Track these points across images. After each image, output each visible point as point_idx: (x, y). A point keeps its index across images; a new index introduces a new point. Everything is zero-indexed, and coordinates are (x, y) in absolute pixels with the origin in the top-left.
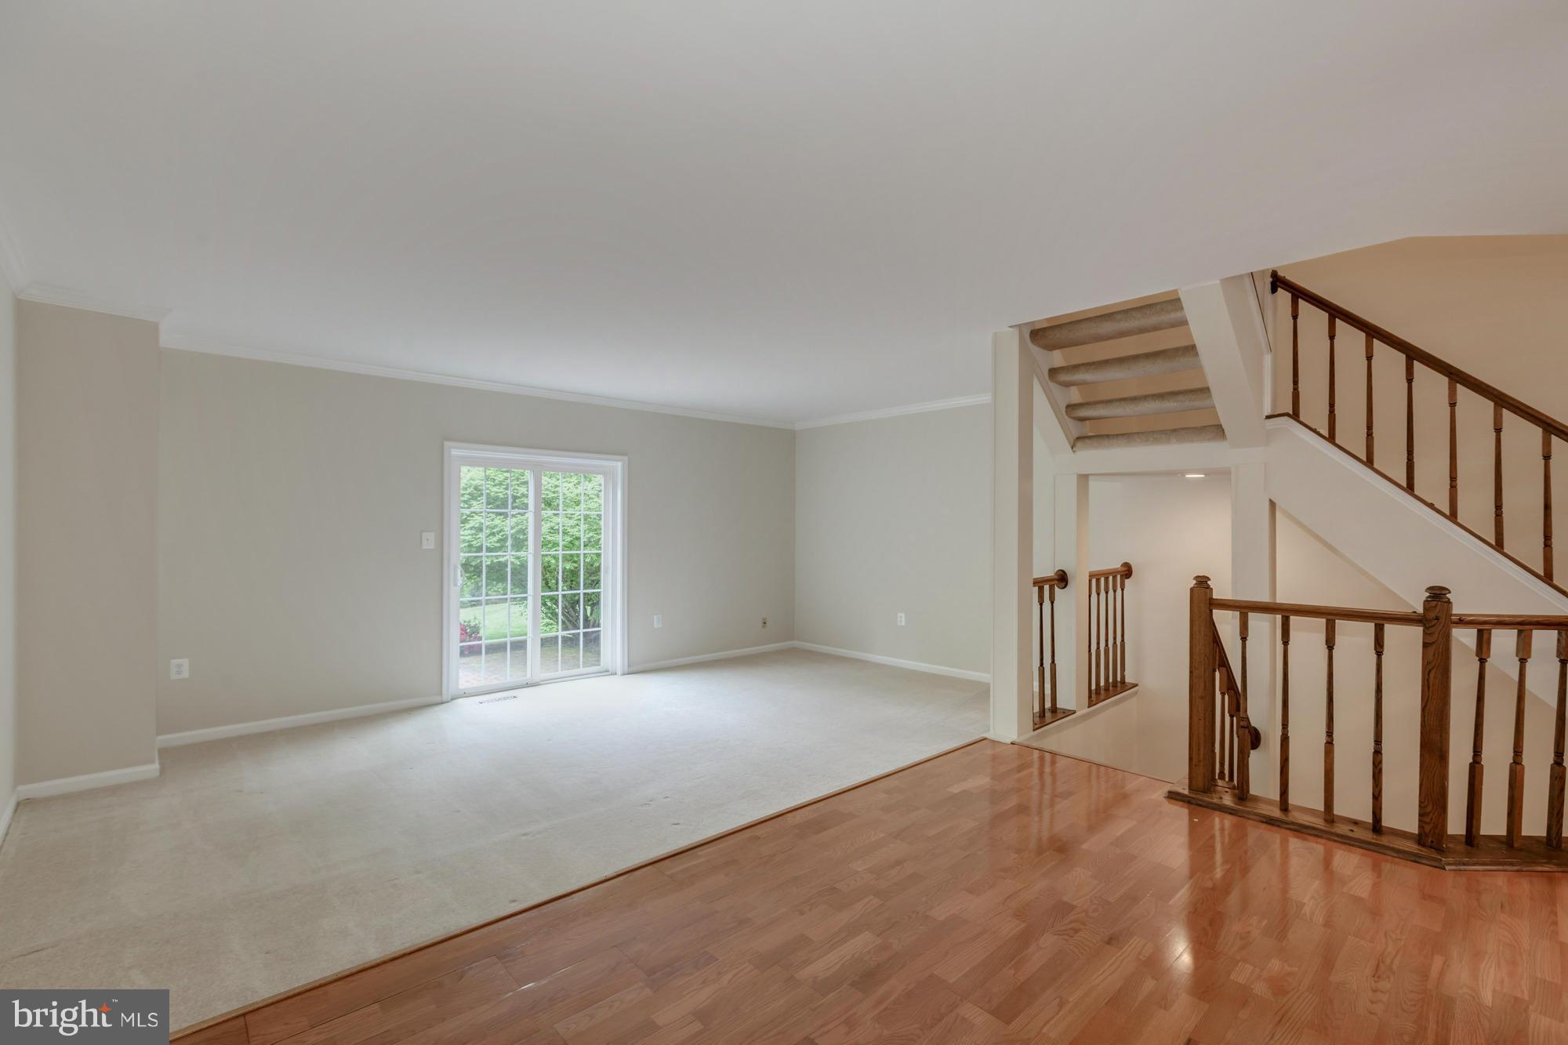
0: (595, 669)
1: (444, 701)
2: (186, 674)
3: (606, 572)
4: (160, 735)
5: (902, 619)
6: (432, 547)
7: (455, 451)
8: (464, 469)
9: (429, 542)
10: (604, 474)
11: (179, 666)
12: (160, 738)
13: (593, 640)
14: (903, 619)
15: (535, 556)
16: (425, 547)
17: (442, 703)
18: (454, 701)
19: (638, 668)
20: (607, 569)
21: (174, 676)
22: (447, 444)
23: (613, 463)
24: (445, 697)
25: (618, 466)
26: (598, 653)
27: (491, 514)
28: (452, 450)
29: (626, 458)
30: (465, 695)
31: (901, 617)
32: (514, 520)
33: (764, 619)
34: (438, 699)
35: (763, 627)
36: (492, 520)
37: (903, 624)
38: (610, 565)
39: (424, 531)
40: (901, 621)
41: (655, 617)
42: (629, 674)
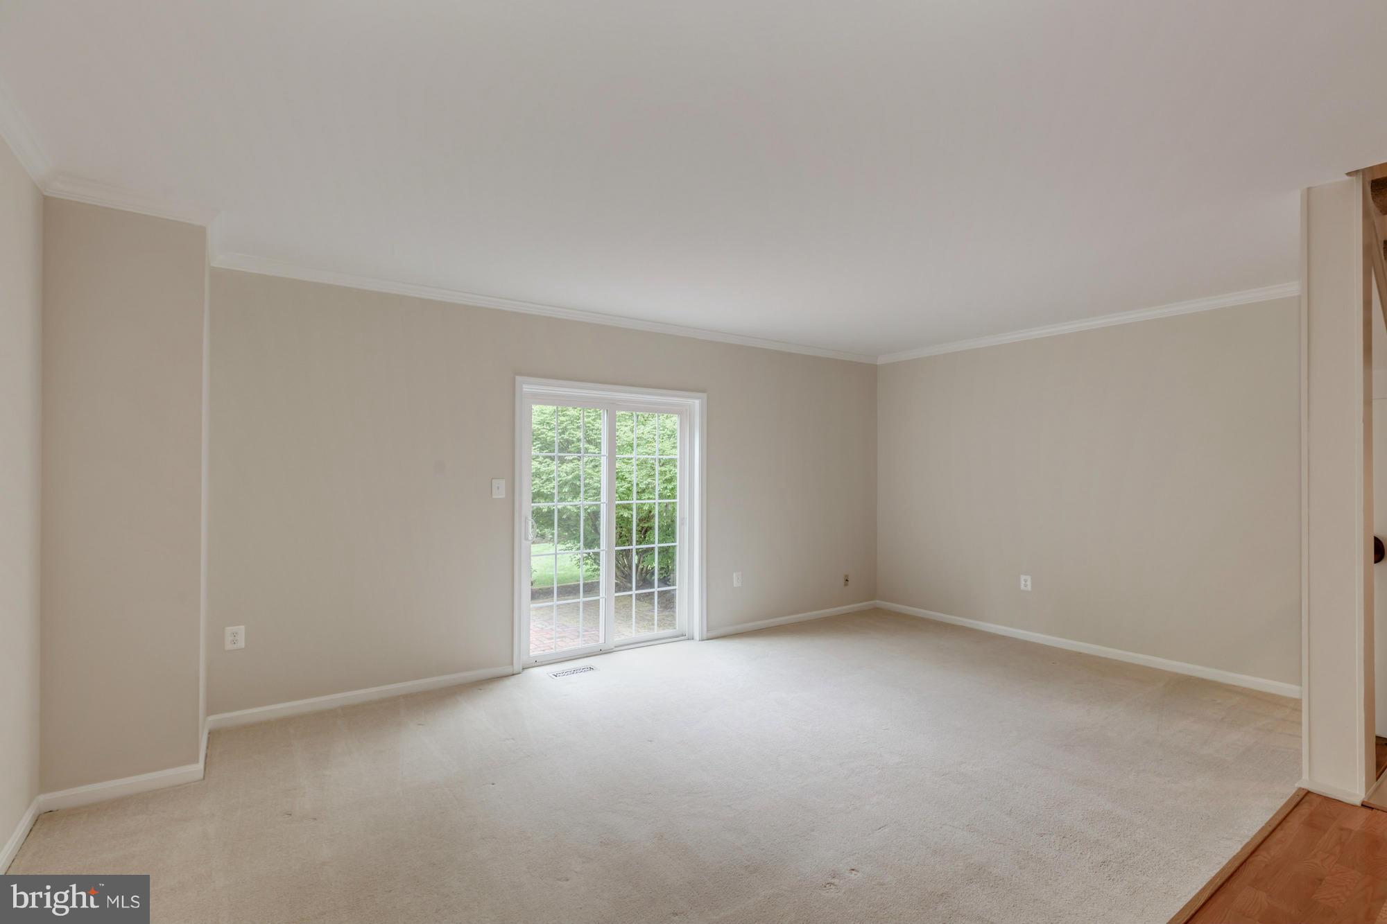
0: (669, 632)
1: (515, 672)
2: (241, 644)
3: (682, 524)
4: (212, 714)
5: (1026, 583)
6: (503, 496)
7: (528, 387)
8: (536, 408)
9: (500, 492)
10: (679, 413)
11: (234, 634)
12: (211, 718)
13: (668, 601)
14: (1029, 583)
15: (609, 505)
16: (494, 497)
17: (513, 675)
18: (526, 671)
19: (717, 634)
20: (682, 519)
21: (229, 646)
22: (518, 379)
23: (690, 401)
24: (517, 667)
25: (696, 404)
26: (674, 617)
27: (547, 460)
28: (524, 386)
29: (704, 395)
30: (538, 664)
31: (1026, 581)
32: (571, 465)
33: (846, 576)
34: (508, 670)
35: (846, 585)
36: (548, 465)
37: (1029, 588)
38: (687, 516)
39: (492, 479)
40: (1026, 586)
41: (734, 574)
42: (708, 639)
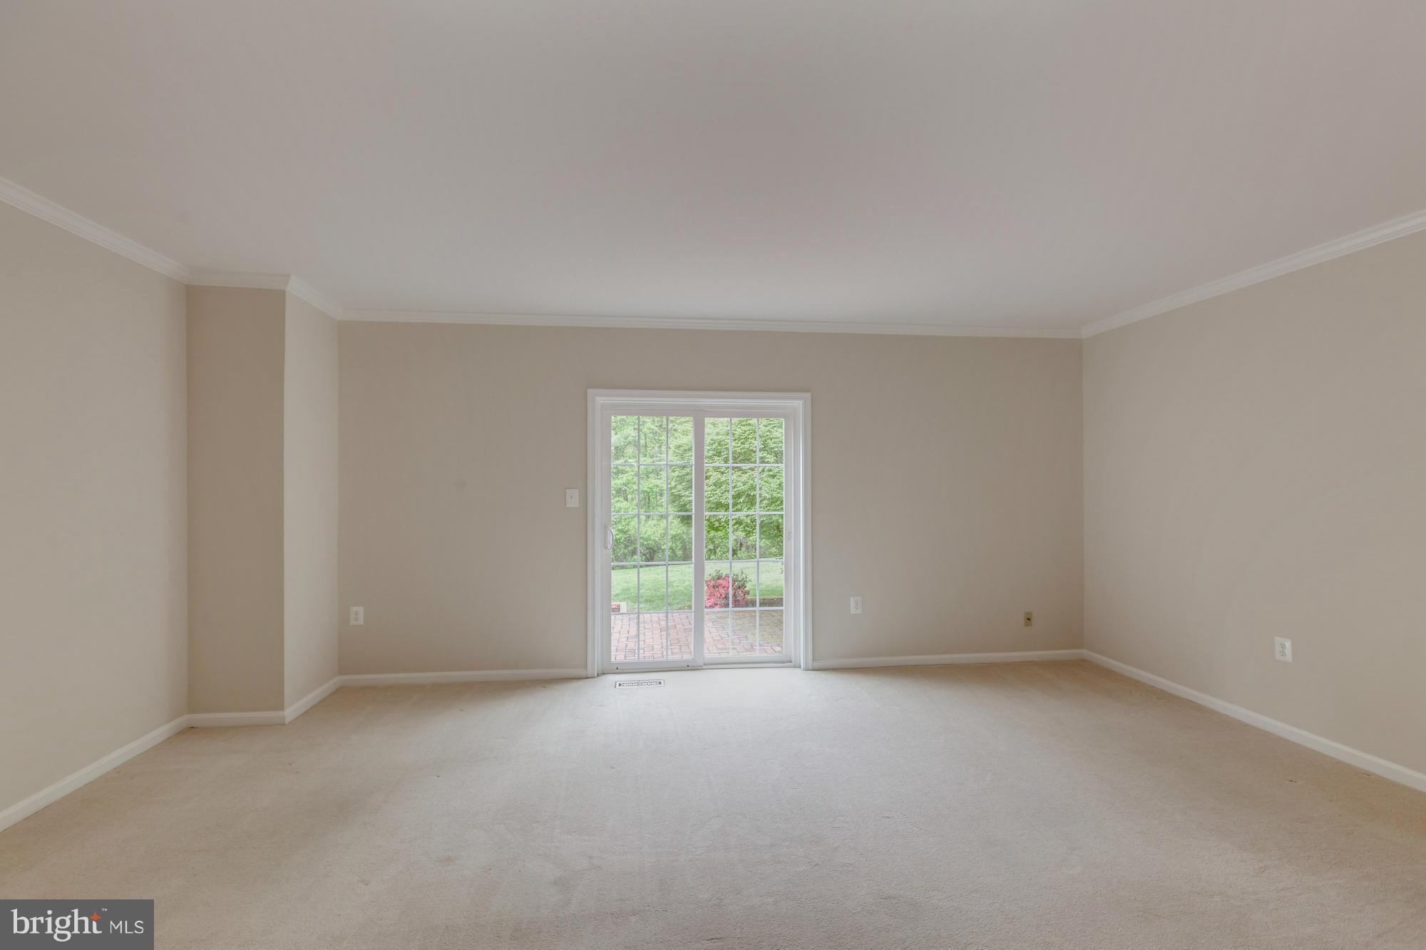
1: (585, 676)
2: (361, 621)
6: (577, 505)
7: (600, 399)
9: (573, 500)
10: (784, 416)
11: (356, 612)
12: (341, 678)
15: (697, 517)
16: (569, 505)
17: (587, 678)
18: (604, 677)
19: (826, 664)
20: (789, 534)
21: (353, 623)
22: (590, 391)
23: (792, 403)
24: (590, 671)
28: (597, 398)
29: (808, 395)
30: (618, 670)
33: (1029, 614)
34: (581, 672)
35: (1026, 627)
38: (792, 530)
39: (567, 488)
40: (1283, 654)
41: (851, 598)
42: (813, 670)
